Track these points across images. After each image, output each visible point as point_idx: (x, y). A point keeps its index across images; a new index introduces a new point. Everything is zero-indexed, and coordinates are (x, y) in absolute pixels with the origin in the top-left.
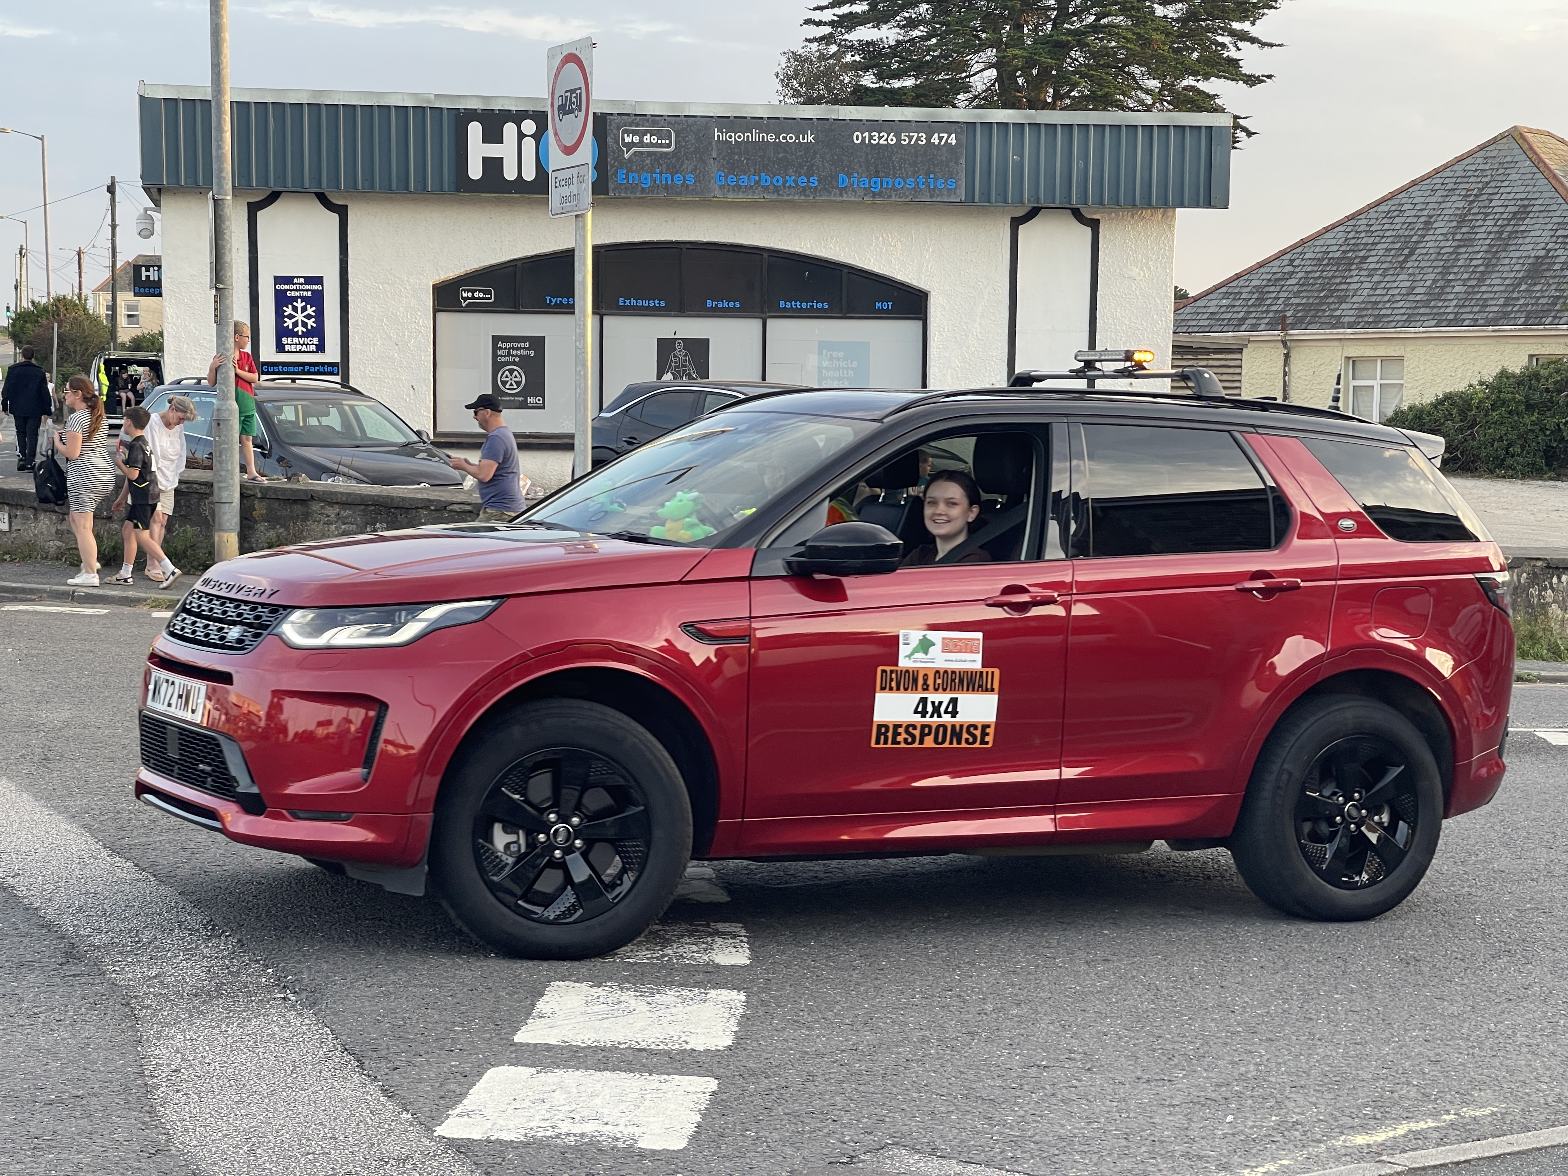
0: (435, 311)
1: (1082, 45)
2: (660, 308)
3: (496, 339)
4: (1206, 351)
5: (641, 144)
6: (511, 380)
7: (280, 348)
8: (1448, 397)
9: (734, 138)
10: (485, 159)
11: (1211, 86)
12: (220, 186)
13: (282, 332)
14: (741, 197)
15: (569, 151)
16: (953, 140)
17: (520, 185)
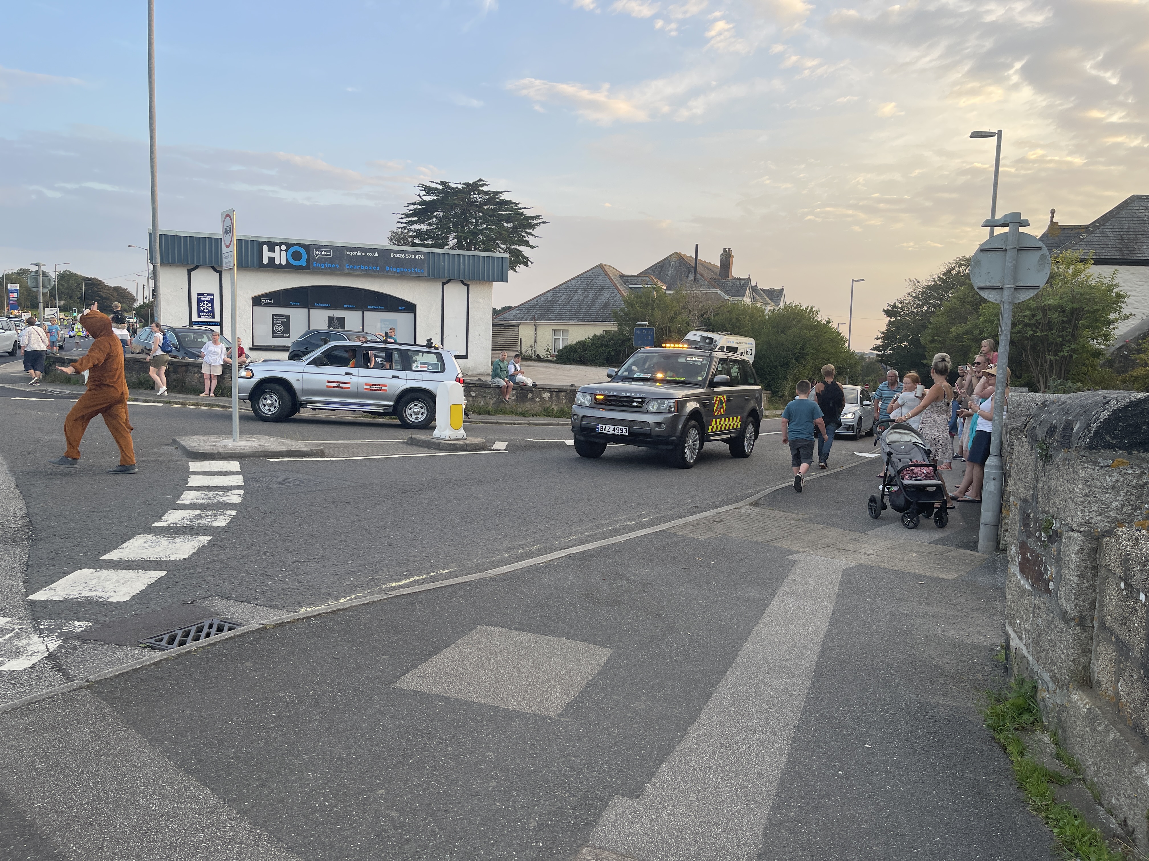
0: (253, 306)
1: (481, 234)
2: (328, 307)
3: (273, 315)
4: (508, 326)
5: (321, 254)
6: (279, 329)
7: (199, 317)
8: (579, 342)
9: (352, 254)
10: (268, 257)
11: (521, 248)
12: (155, 261)
14: (354, 272)
15: (228, 247)
16: (423, 257)
17: (281, 266)
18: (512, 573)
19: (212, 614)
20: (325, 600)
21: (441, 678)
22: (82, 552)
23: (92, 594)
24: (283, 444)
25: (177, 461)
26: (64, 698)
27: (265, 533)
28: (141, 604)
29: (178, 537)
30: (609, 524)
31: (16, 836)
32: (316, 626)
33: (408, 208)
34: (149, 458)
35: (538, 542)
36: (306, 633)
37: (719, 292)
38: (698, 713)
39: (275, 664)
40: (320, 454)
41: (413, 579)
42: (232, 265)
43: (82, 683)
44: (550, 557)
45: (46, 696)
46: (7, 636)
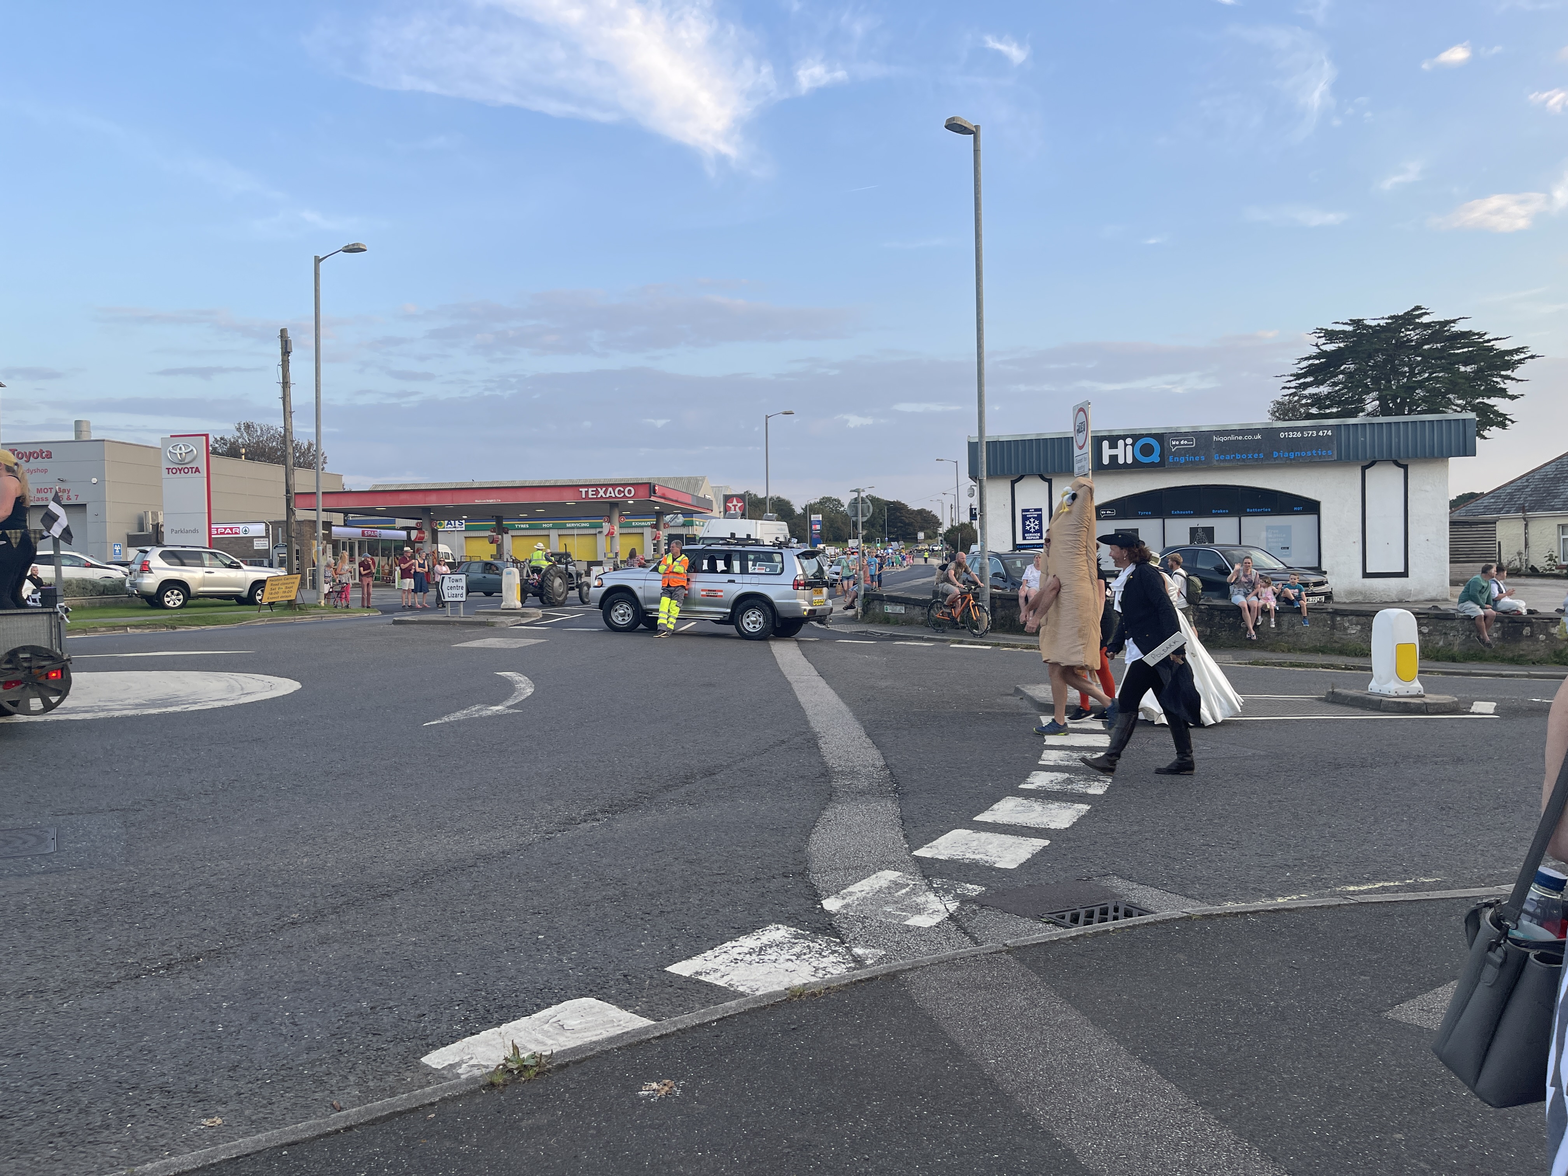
1: (1421, 387)
2: (1191, 514)
4: (1477, 523)
5: (1180, 444)
7: (1024, 538)
9: (1222, 439)
10: (1110, 456)
11: (1492, 401)
13: (1025, 532)
14: (1227, 464)
15: (1081, 448)
16: (1330, 433)
17: (1126, 465)
19: (1114, 896)
20: (1255, 897)
22: (953, 811)
23: (977, 857)
25: (1026, 714)
26: (987, 960)
27: (1156, 807)
28: (1031, 874)
29: (1052, 803)
31: (979, 1087)
32: (1257, 926)
33: (1298, 366)
36: (1245, 932)
39: (1216, 961)
41: (1379, 885)
42: (1086, 470)
43: (1001, 947)
45: (967, 954)
46: (904, 891)
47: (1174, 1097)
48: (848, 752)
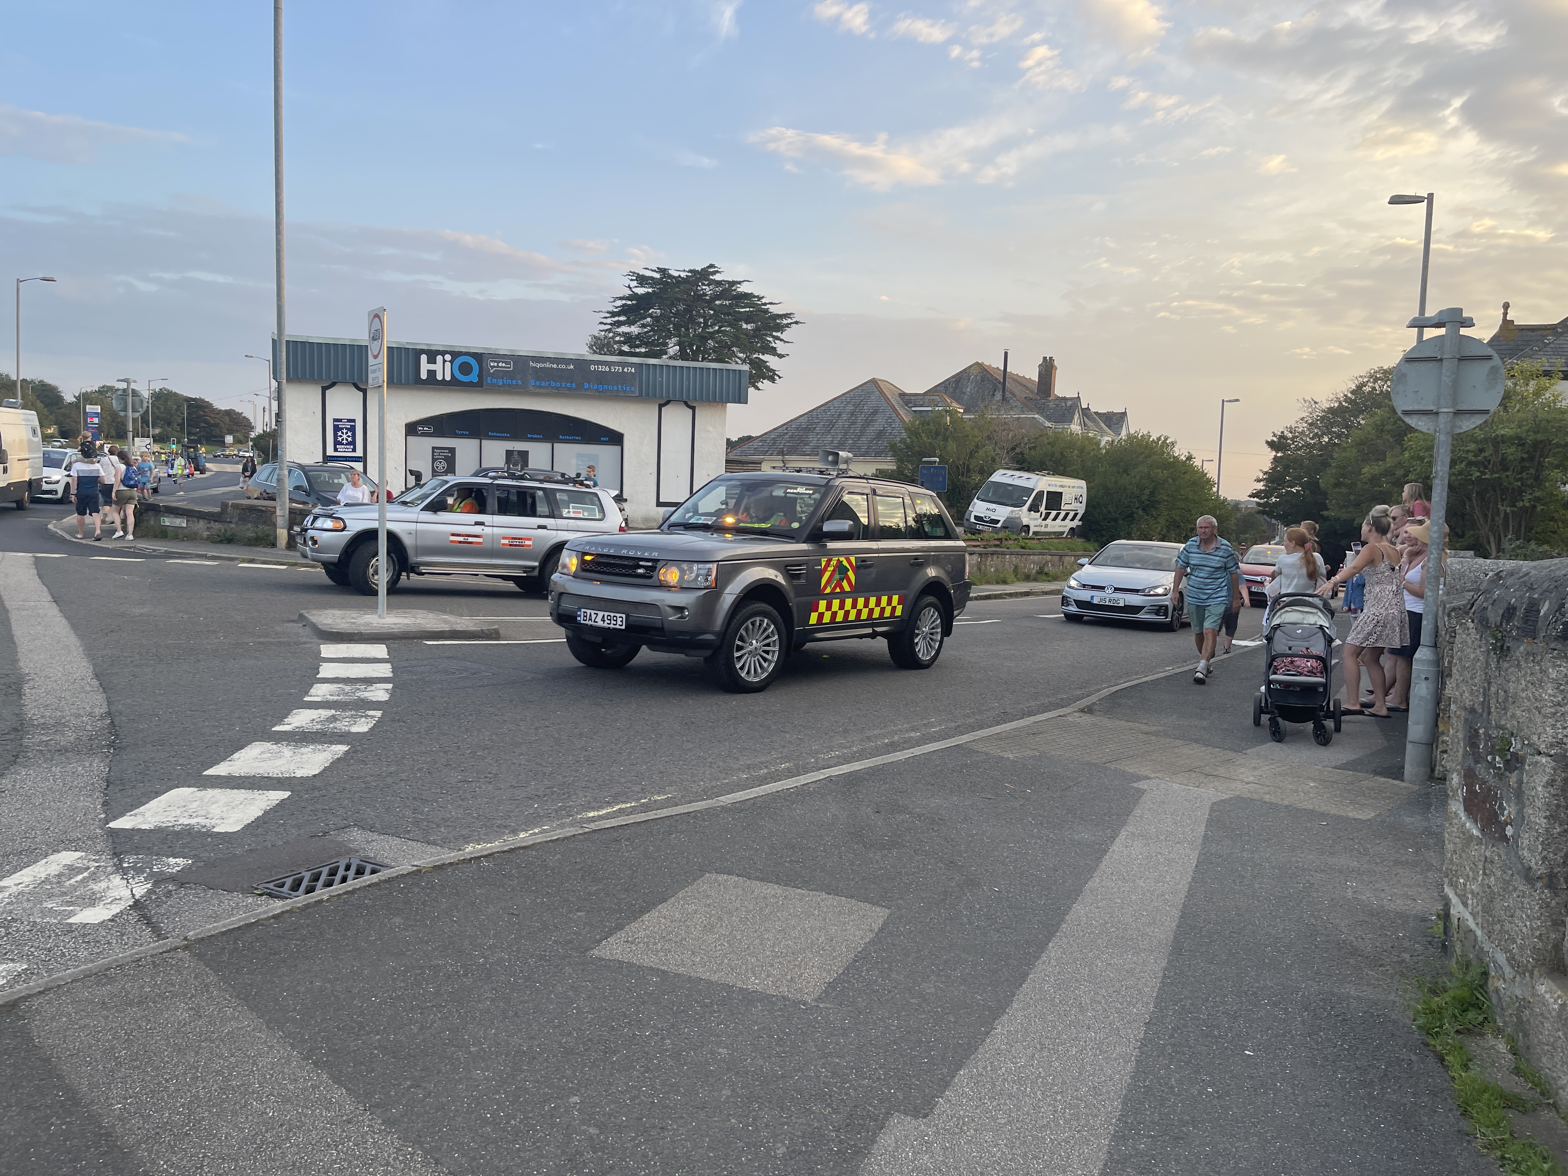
0: (406, 436)
1: (712, 338)
2: (507, 437)
3: (433, 448)
4: (747, 463)
5: (498, 366)
6: (440, 466)
7: (336, 450)
9: (539, 365)
10: (428, 371)
11: (765, 357)
12: (280, 376)
13: (336, 443)
14: (542, 391)
15: (376, 357)
16: (633, 371)
17: (444, 382)
18: (752, 801)
19: (349, 851)
20: (499, 835)
21: (655, 944)
22: (180, 765)
23: (193, 821)
24: (446, 622)
25: (305, 643)
26: (154, 962)
27: (421, 743)
28: (256, 836)
29: (306, 746)
30: (885, 736)
31: (89, 1147)
32: (488, 870)
33: (614, 304)
34: (267, 640)
35: (787, 759)
36: (474, 880)
37: (1036, 416)
38: (1009, 1001)
39: (433, 920)
40: (494, 635)
41: (618, 807)
42: (381, 382)
43: (179, 942)
44: (803, 779)
45: (129, 959)
46: (80, 877)
47: (340, 1106)
48: (60, 699)
